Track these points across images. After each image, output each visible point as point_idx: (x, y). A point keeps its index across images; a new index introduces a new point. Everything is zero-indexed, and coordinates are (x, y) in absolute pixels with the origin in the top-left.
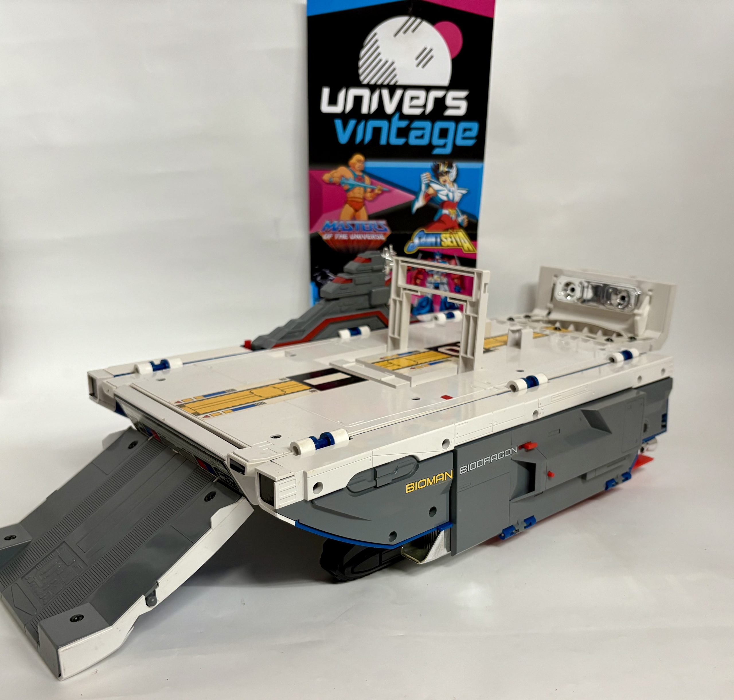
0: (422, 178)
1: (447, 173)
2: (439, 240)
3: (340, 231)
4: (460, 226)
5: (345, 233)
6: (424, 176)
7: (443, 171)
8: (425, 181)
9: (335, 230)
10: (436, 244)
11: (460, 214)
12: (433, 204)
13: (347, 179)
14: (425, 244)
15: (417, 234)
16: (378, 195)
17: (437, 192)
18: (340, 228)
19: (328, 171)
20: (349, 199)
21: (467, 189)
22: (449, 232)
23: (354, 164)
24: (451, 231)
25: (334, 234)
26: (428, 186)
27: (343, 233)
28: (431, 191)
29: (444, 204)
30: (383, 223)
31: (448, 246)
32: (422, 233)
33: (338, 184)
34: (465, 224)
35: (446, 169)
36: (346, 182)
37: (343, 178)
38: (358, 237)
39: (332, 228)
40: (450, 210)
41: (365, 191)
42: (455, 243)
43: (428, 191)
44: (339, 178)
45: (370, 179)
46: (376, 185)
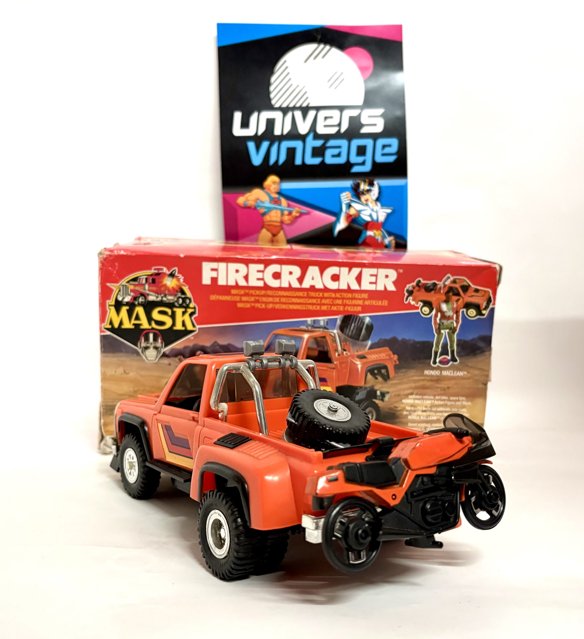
0: (342, 198)
1: (369, 191)
6: (344, 196)
7: (363, 190)
8: (345, 201)
11: (386, 235)
12: (356, 226)
13: (262, 202)
16: (296, 218)
17: (359, 212)
19: (243, 194)
20: (266, 224)
21: (392, 208)
23: (270, 186)
26: (349, 206)
28: (352, 212)
29: (367, 225)
33: (253, 208)
34: (393, 244)
35: (367, 188)
36: (261, 204)
37: (258, 201)
40: (375, 231)
41: (282, 214)
43: (349, 212)
44: (254, 201)
45: (287, 201)
46: (293, 207)
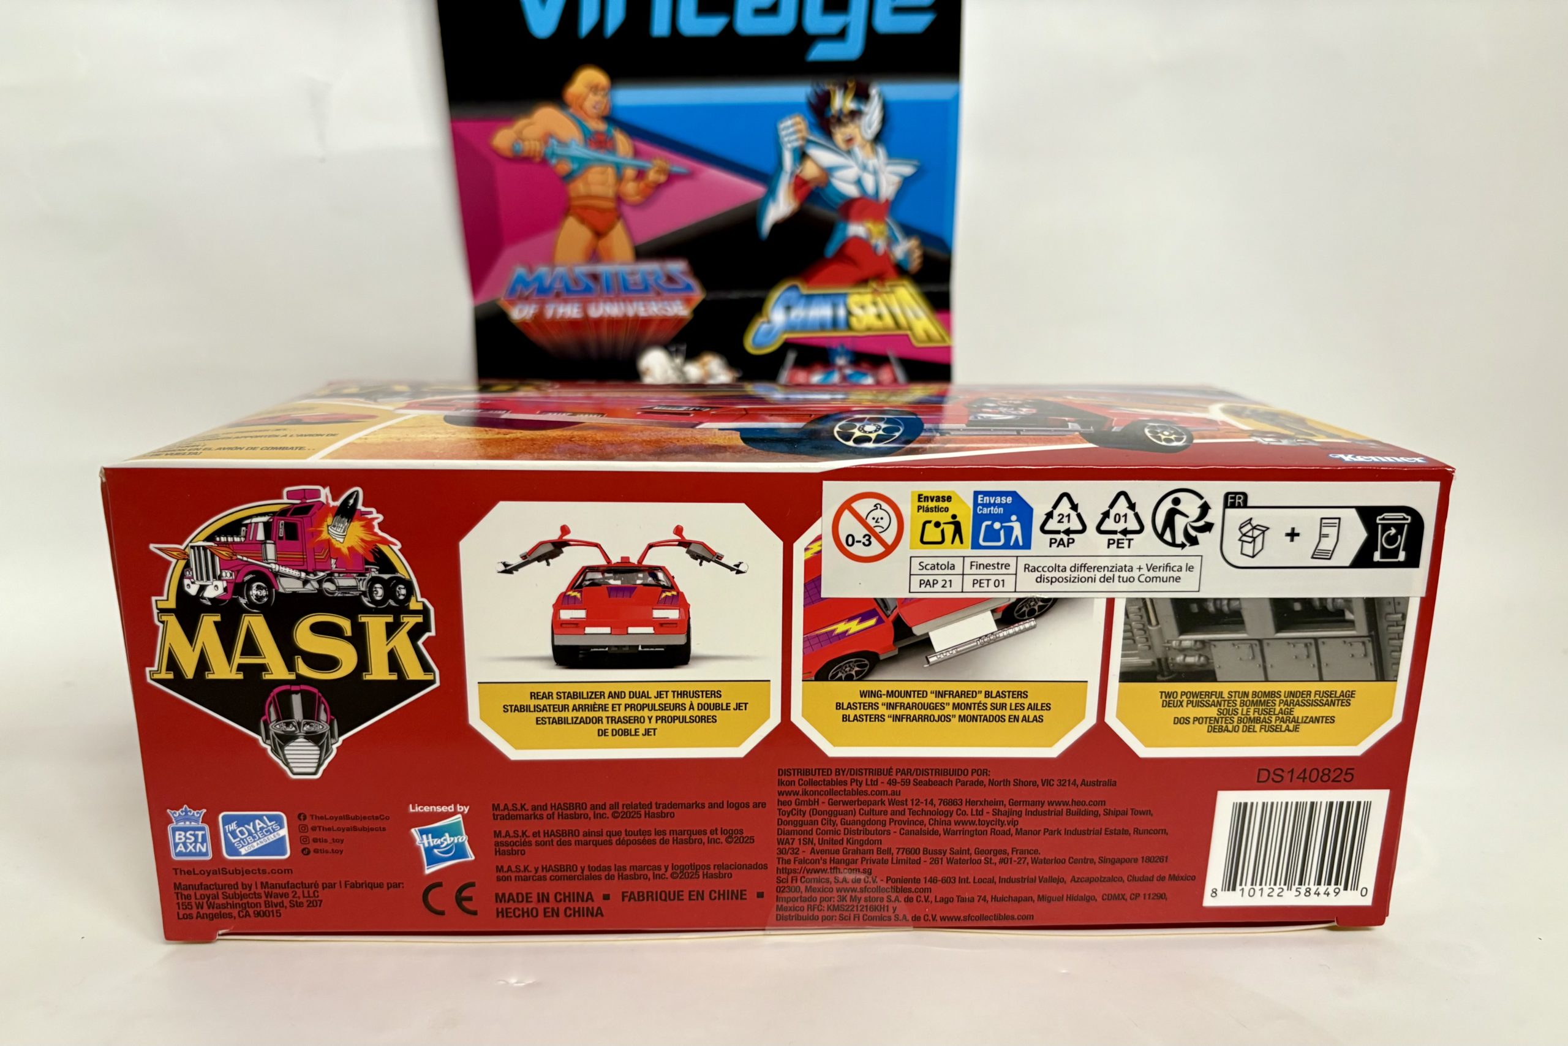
0: (783, 133)
1: (855, 114)
2: (842, 313)
3: (558, 295)
4: (901, 271)
5: (572, 301)
6: (788, 128)
7: (841, 111)
8: (789, 142)
9: (544, 293)
10: (835, 323)
11: (899, 235)
12: (818, 210)
13: (562, 143)
14: (804, 326)
15: (779, 298)
16: (659, 187)
17: (827, 172)
18: (558, 286)
19: (508, 121)
20: (576, 203)
21: (915, 163)
22: (869, 290)
23: (582, 98)
24: (874, 285)
25: (542, 304)
26: (802, 155)
27: (566, 301)
28: (810, 171)
29: (849, 208)
30: (678, 267)
31: (869, 329)
32: (793, 294)
33: (538, 160)
34: (915, 263)
35: (850, 105)
36: (559, 151)
37: (551, 142)
38: (612, 310)
39: (536, 285)
40: (870, 225)
41: (620, 178)
42: (888, 321)
43: (801, 172)
44: (539, 140)
45: (630, 141)
46: (649, 157)
